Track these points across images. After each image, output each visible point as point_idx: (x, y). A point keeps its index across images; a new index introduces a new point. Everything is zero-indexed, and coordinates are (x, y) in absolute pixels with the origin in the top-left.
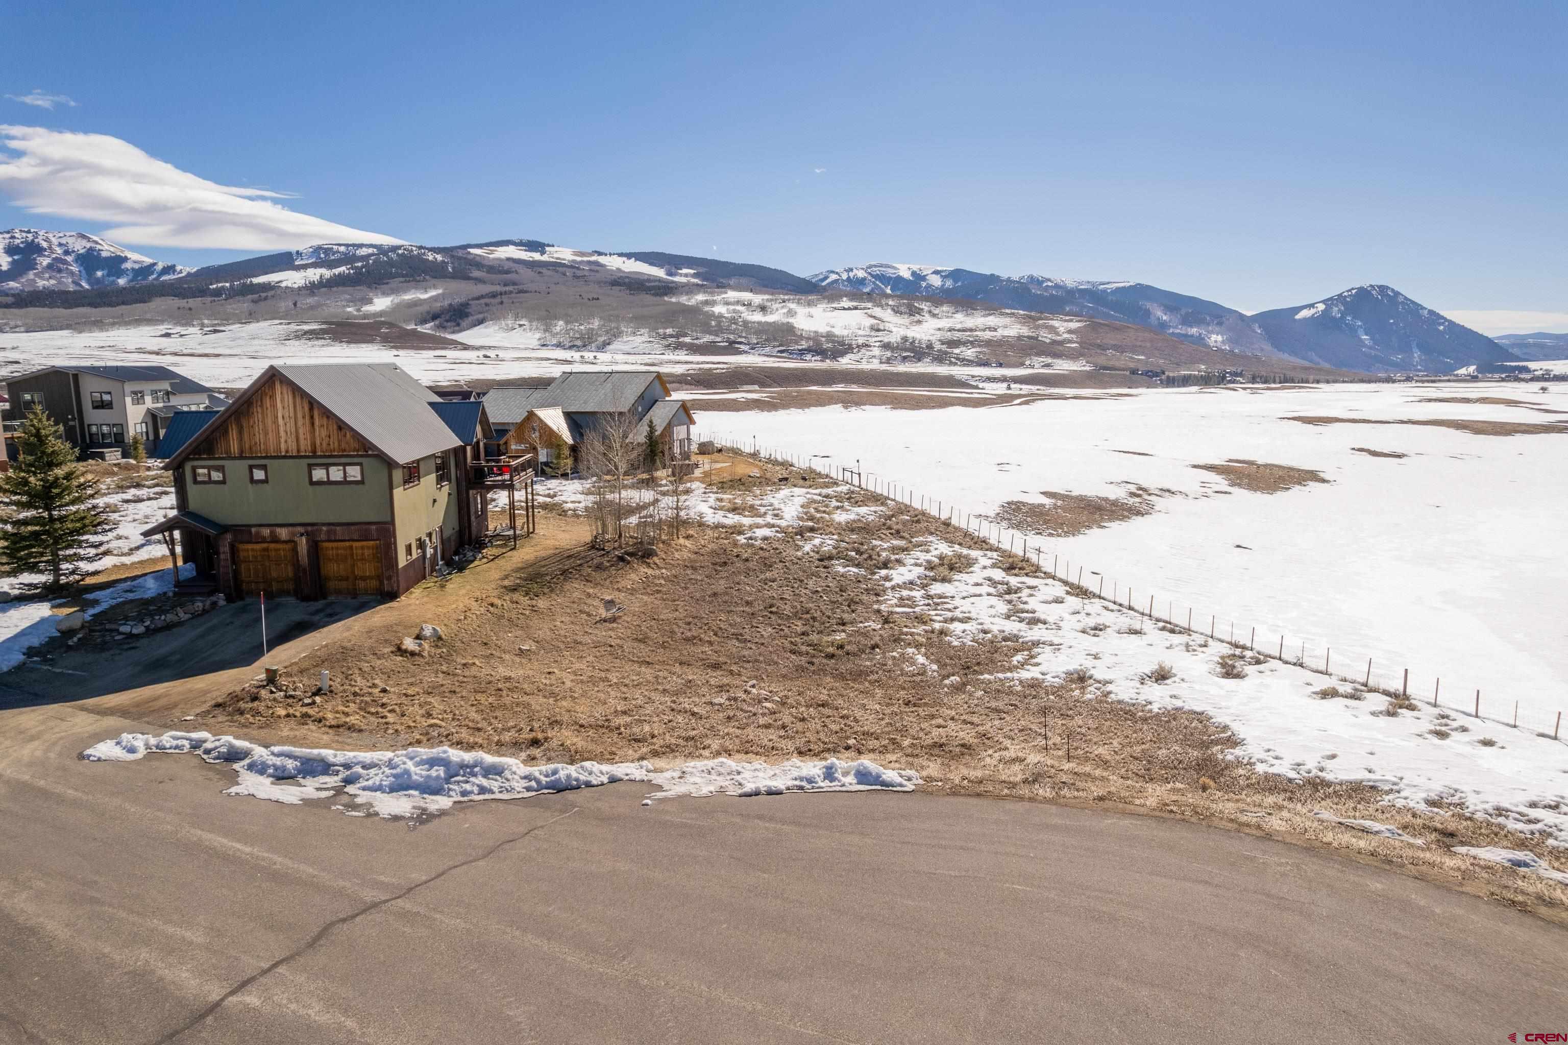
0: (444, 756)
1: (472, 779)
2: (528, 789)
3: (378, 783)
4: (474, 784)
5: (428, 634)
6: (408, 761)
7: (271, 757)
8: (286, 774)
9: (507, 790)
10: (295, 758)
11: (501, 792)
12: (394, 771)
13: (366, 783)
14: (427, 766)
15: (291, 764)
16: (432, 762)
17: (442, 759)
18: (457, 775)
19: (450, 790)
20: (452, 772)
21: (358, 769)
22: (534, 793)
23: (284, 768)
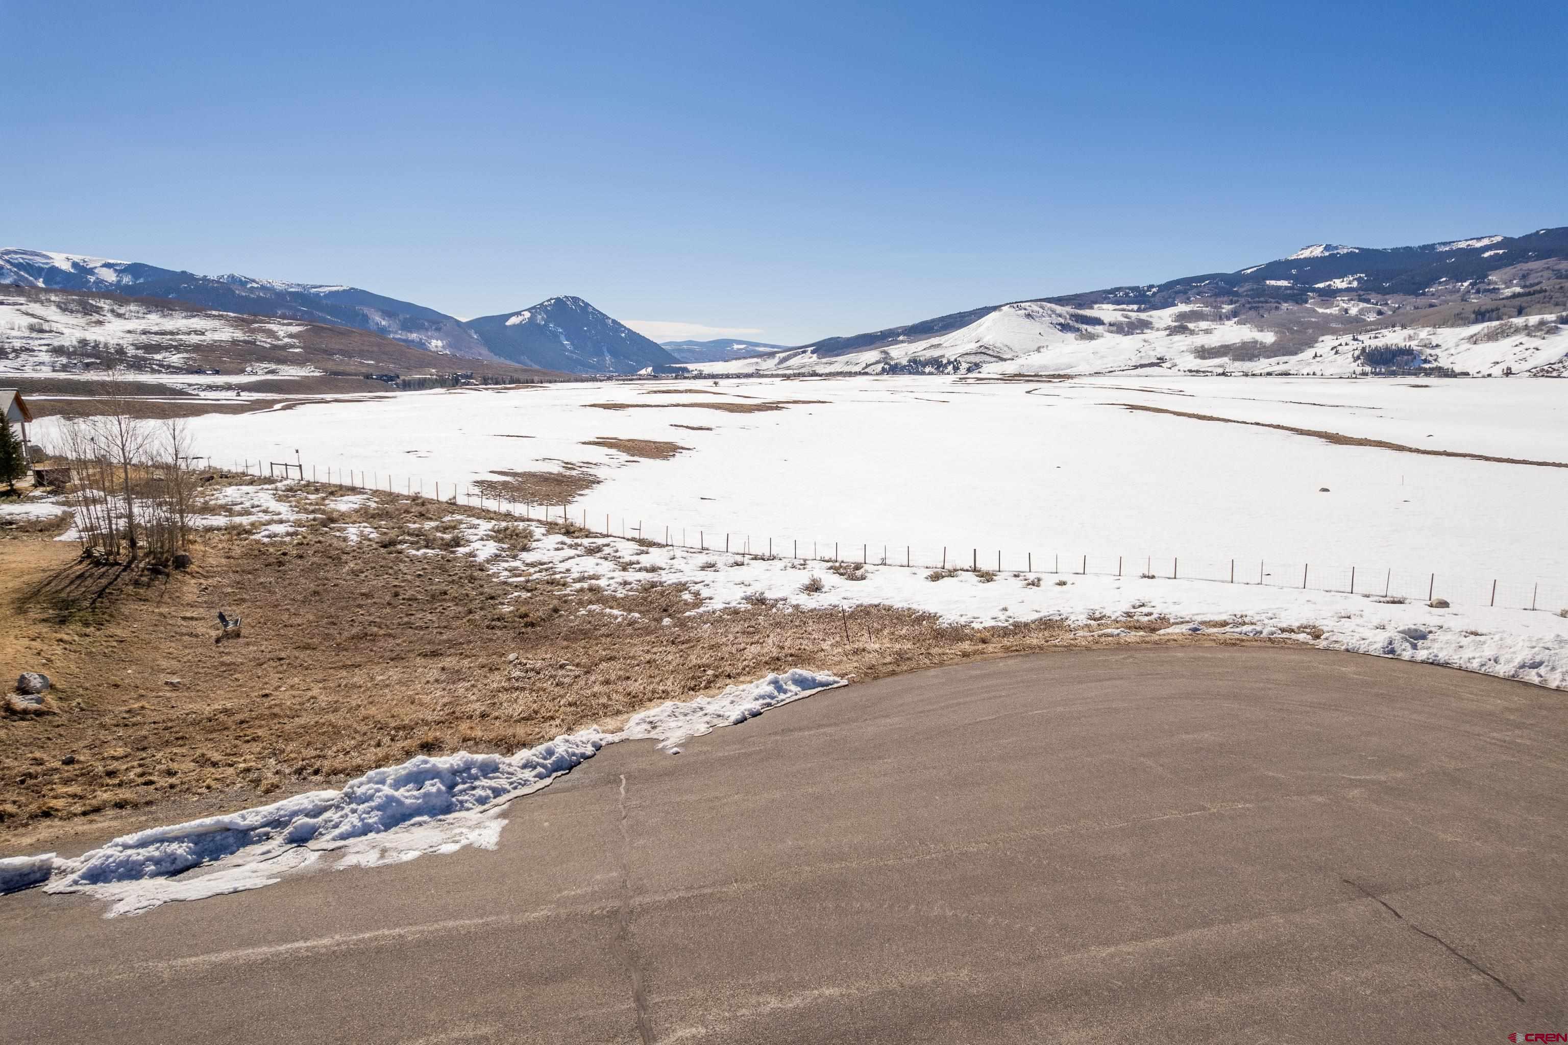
0: (428, 766)
1: (477, 783)
2: (540, 777)
3: (359, 824)
4: (483, 788)
5: (39, 685)
6: (380, 786)
7: (129, 852)
8: (179, 865)
9: (520, 784)
10: (179, 839)
11: (515, 788)
12: (373, 804)
13: (337, 832)
14: (411, 786)
15: (180, 850)
16: (417, 778)
17: (427, 771)
18: (456, 784)
19: (461, 802)
20: (448, 782)
21: (301, 820)
22: (548, 781)
23: (173, 858)
